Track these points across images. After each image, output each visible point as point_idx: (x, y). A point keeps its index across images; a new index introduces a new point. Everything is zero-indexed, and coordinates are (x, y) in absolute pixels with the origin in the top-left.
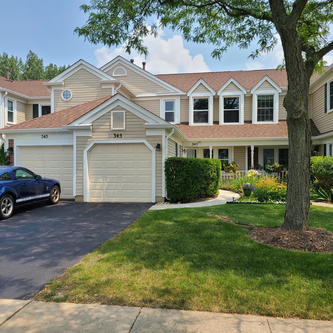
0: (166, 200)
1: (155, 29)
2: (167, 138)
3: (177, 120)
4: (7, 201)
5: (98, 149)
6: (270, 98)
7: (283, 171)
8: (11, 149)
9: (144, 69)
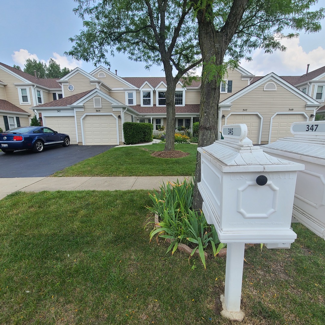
0: (124, 144)
1: (113, 52)
2: (124, 112)
3: (135, 104)
4: (39, 143)
5: (88, 118)
6: (181, 93)
7: (186, 130)
8: (41, 118)
9: (116, 75)
